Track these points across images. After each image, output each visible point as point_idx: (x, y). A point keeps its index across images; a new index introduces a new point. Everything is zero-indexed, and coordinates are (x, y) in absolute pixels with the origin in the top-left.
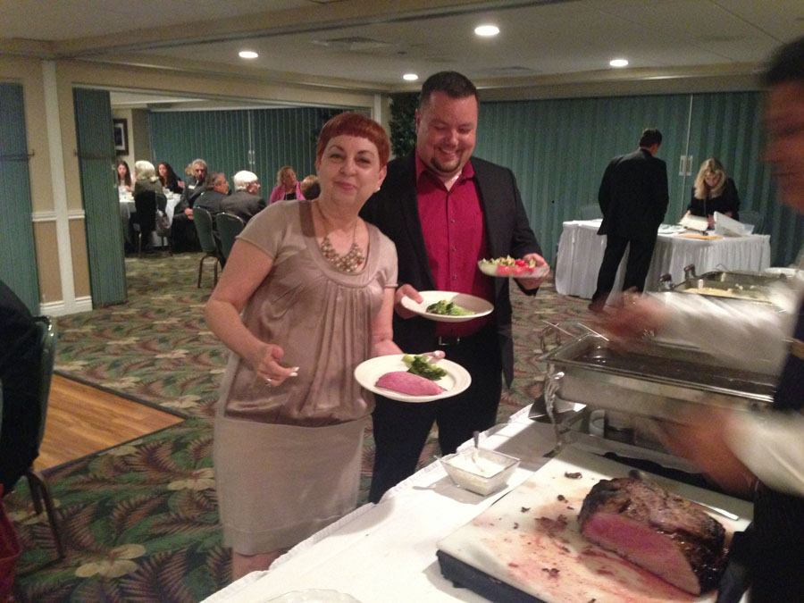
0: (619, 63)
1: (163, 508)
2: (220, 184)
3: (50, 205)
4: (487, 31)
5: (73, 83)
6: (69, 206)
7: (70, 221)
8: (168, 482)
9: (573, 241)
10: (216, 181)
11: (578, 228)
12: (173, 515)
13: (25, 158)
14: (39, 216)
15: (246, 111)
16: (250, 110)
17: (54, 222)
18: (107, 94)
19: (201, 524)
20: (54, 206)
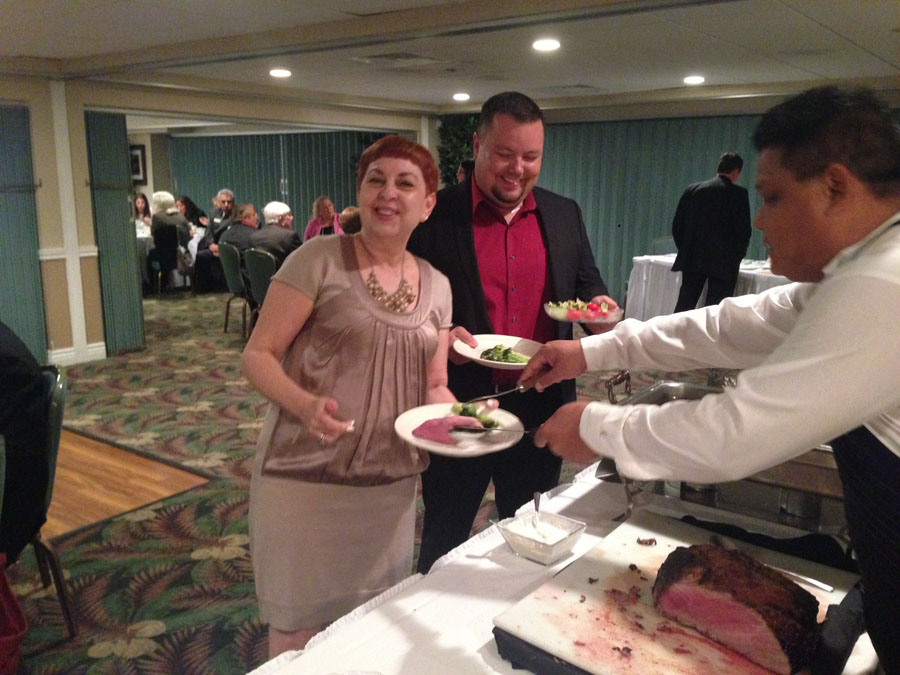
0: (694, 80)
1: (185, 580)
2: (248, 216)
3: (59, 240)
4: (547, 45)
5: (85, 105)
6: (81, 242)
7: (81, 259)
8: (192, 550)
9: (645, 278)
10: (244, 214)
11: (649, 263)
12: (197, 588)
13: (30, 188)
14: (46, 253)
15: (277, 136)
16: (283, 135)
17: (64, 260)
18: (122, 118)
19: (228, 598)
20: (63, 242)
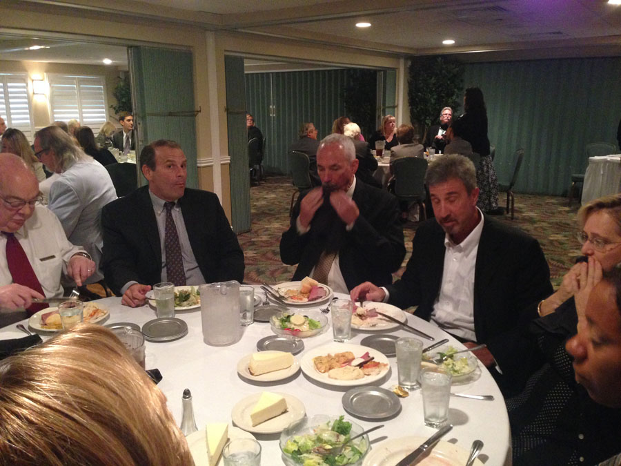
2: (312, 132)
5: (226, 51)
6: (222, 153)
7: (222, 164)
9: (602, 173)
10: (309, 129)
11: (606, 162)
13: (193, 114)
14: (202, 162)
15: (268, 74)
16: (272, 73)
17: (212, 166)
18: (242, 59)
20: (211, 153)
